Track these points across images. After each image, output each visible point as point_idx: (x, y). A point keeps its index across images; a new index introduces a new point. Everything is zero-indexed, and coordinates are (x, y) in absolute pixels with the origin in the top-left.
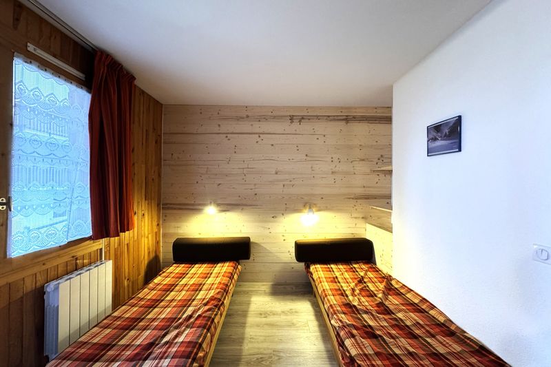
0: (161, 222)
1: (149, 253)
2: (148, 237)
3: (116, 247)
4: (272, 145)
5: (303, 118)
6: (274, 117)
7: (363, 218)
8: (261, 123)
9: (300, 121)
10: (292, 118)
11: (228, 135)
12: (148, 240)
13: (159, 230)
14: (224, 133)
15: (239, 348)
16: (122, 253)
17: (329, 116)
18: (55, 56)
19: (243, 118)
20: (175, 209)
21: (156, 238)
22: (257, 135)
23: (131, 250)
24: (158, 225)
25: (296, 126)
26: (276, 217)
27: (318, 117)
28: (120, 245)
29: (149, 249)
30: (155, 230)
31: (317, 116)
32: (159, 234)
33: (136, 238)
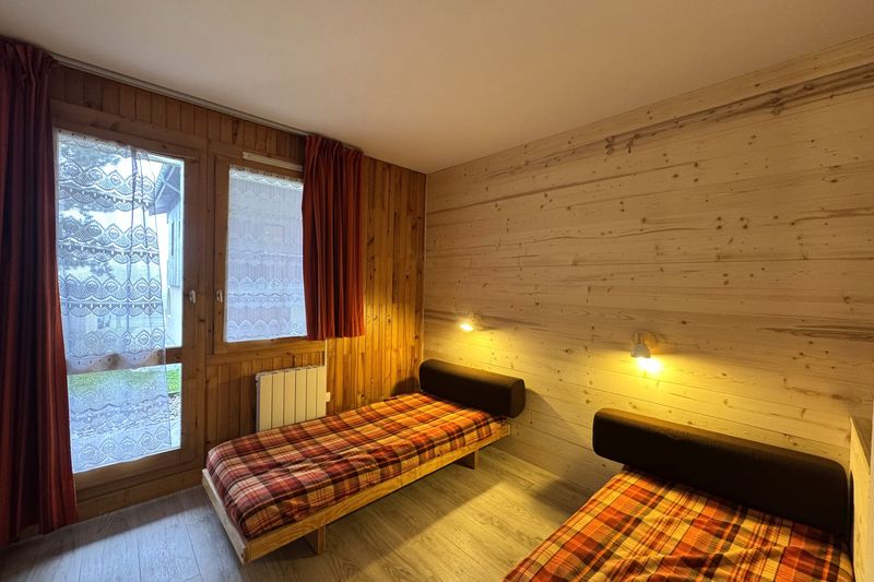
0: (422, 334)
1: (399, 371)
2: (397, 351)
3: (345, 353)
4: (569, 208)
5: (637, 136)
6: (574, 152)
7: (836, 397)
8: (549, 169)
9: (630, 145)
10: (610, 144)
11: (500, 203)
12: (398, 355)
13: (420, 346)
14: (494, 201)
15: (402, 539)
16: (354, 363)
17: (712, 111)
18: (269, 156)
19: (520, 168)
20: (436, 318)
21: (413, 355)
22: (543, 194)
23: (369, 362)
24: (416, 337)
25: (620, 158)
26: (572, 352)
27: (678, 123)
28: (351, 352)
29: (399, 366)
30: (411, 342)
31: (676, 121)
32: (419, 350)
33: (376, 348)
